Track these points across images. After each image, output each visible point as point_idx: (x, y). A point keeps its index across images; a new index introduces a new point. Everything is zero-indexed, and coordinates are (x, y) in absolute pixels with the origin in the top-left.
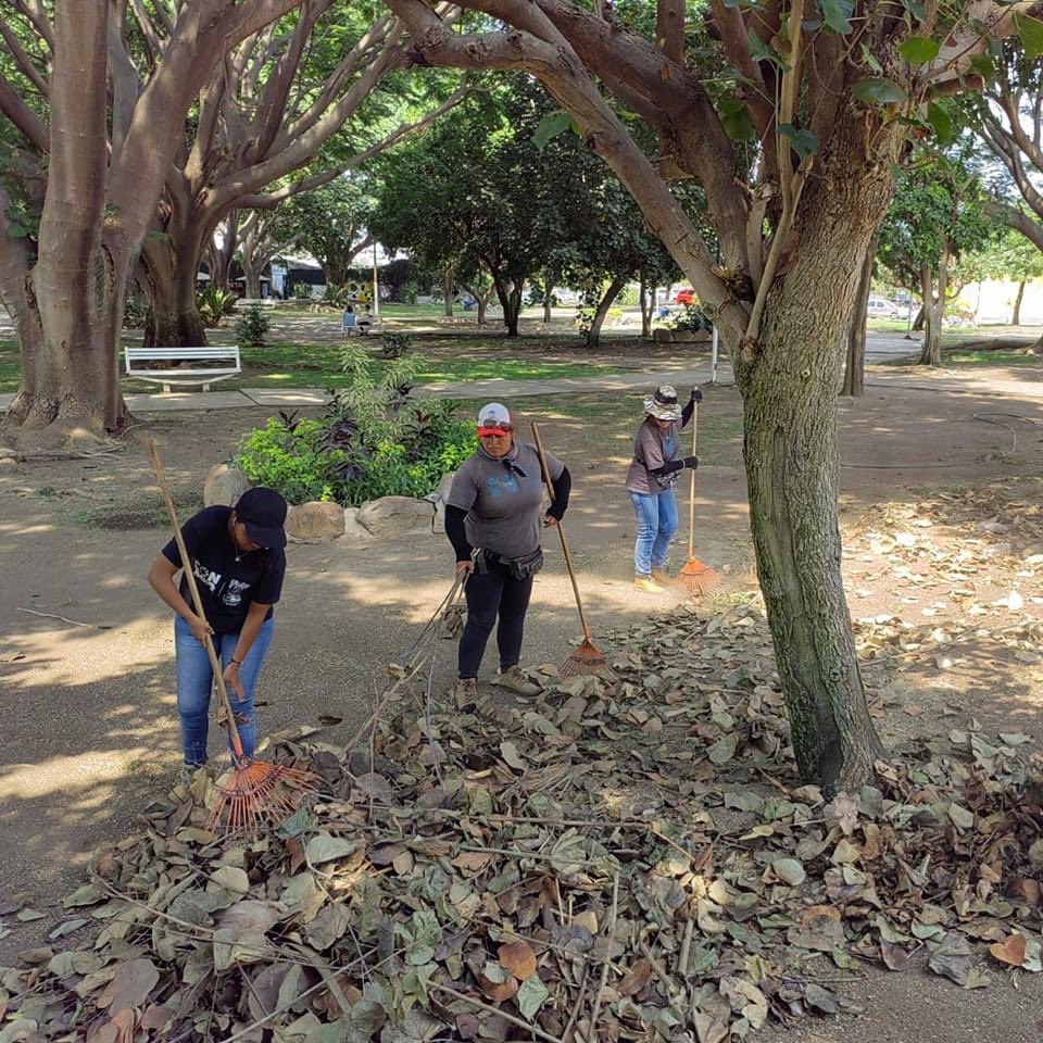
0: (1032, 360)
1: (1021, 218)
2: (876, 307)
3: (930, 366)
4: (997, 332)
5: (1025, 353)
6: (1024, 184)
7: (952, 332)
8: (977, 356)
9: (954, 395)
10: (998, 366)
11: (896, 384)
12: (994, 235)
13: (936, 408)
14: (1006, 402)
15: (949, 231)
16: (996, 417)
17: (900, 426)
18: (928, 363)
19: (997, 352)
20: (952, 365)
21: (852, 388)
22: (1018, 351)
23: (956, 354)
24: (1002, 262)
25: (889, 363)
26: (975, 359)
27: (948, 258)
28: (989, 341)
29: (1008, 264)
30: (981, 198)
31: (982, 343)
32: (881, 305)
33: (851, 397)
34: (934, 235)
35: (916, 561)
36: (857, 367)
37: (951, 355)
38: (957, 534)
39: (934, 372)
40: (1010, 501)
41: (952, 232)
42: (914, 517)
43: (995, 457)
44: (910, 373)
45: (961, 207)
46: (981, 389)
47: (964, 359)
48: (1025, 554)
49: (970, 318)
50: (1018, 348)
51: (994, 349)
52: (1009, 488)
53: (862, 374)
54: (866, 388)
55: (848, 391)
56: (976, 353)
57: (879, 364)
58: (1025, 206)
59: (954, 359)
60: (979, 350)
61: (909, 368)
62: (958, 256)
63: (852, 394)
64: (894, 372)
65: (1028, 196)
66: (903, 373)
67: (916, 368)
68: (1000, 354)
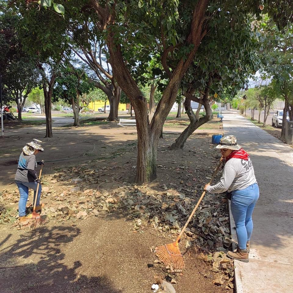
0: (106, 123)
1: (99, 85)
2: (66, 110)
3: (77, 126)
4: (99, 115)
5: (105, 121)
6: (99, 76)
7: (87, 116)
8: (91, 123)
9: (81, 135)
10: (96, 125)
11: (65, 133)
12: (91, 89)
13: (73, 140)
14: (96, 136)
15: (78, 88)
16: (91, 141)
17: (60, 146)
18: (76, 126)
19: (97, 121)
20: (83, 126)
21: (49, 135)
22: (103, 121)
23: (85, 122)
24: (99, 97)
25: (64, 126)
26: (90, 124)
27: (79, 96)
28: (95, 118)
29: (100, 97)
30: (86, 79)
31: (93, 119)
32: (68, 109)
33: (48, 138)
34: (74, 89)
35: (46, 198)
36: (50, 129)
37: (84, 123)
38: (65, 185)
39: (77, 128)
40: (86, 169)
41: (79, 88)
42: (52, 179)
43: (86, 154)
44: (70, 129)
45: (81, 81)
46: (89, 132)
47: (87, 124)
48: (84, 190)
49: (92, 112)
50: (103, 120)
51: (96, 120)
52: (87, 165)
53: (52, 130)
54: (53, 135)
55: (48, 136)
56: (91, 122)
57: (61, 127)
58: (100, 81)
59: (84, 124)
60: (92, 121)
61: (70, 127)
62: (82, 95)
63: (49, 137)
64: (65, 129)
65: (101, 79)
66: (68, 129)
67: (72, 127)
68: (97, 122)
